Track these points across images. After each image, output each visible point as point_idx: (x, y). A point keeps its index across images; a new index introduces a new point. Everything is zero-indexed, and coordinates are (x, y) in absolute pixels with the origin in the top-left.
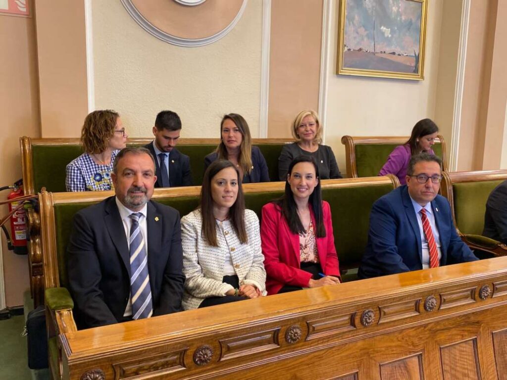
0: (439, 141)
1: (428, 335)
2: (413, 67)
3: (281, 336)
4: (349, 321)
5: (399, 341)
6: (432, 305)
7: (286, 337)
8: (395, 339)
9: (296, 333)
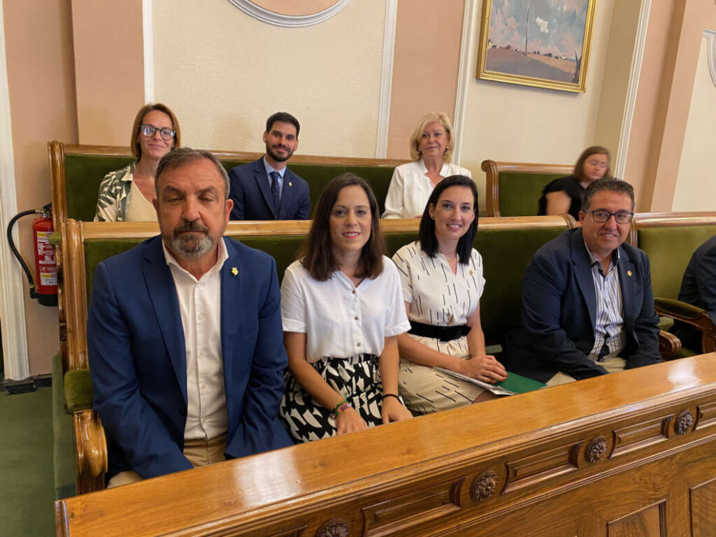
1: (674, 472)
2: (573, 75)
3: (465, 490)
4: (568, 455)
5: (636, 483)
6: (687, 425)
7: (472, 492)
8: (631, 481)
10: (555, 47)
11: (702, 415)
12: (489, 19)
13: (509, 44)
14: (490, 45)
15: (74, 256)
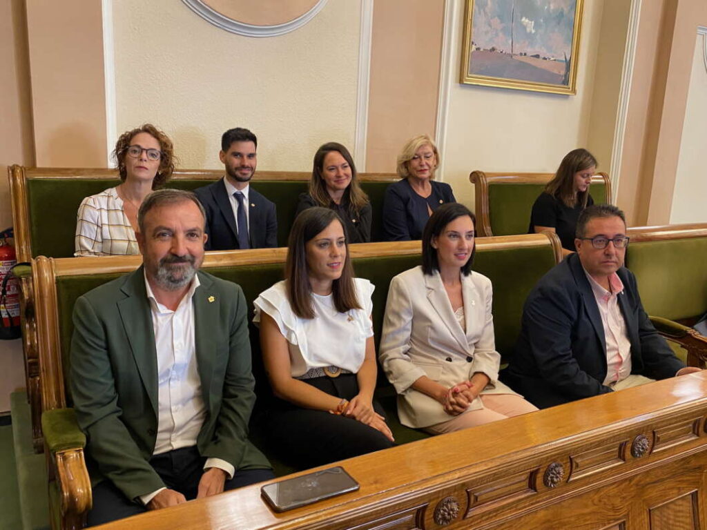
0: (603, 181)
1: (633, 494)
2: (562, 76)
3: (429, 515)
4: (527, 481)
5: (595, 505)
6: (643, 448)
7: (435, 517)
8: (590, 503)
9: (452, 510)
10: (543, 48)
11: (659, 438)
12: (471, 20)
13: (494, 46)
14: (474, 48)
15: (47, 294)
